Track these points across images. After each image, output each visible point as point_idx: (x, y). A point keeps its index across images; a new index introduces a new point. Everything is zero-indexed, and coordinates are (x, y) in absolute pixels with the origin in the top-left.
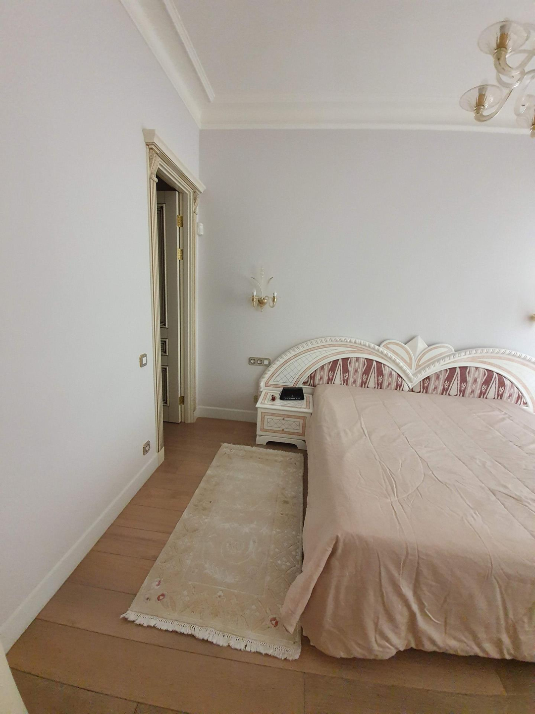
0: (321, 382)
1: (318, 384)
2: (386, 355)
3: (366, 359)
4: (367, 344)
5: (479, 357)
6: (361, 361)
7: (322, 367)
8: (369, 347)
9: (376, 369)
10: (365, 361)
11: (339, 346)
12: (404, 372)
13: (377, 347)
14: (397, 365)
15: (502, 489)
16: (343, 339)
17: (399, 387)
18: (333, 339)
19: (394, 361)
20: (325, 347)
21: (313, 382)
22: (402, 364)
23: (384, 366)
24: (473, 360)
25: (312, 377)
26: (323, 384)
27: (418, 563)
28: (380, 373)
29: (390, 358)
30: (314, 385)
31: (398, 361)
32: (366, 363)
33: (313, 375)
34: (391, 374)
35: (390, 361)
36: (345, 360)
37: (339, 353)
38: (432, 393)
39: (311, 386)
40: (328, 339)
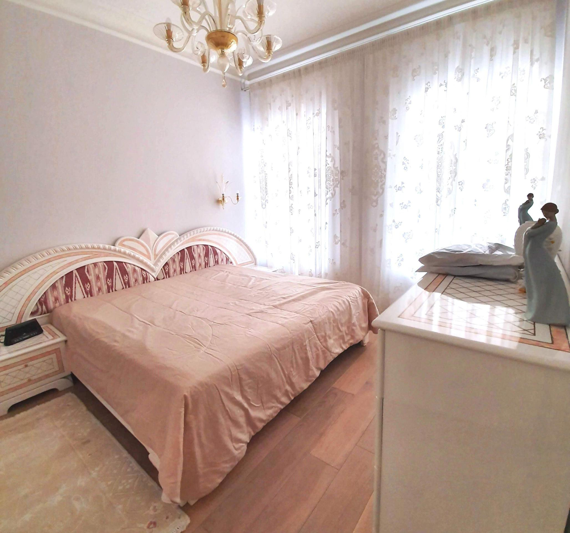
0: (57, 305)
1: (55, 308)
2: (125, 253)
3: (104, 262)
4: (101, 246)
5: (196, 237)
6: (101, 266)
7: (54, 287)
8: (105, 249)
9: (118, 269)
10: (105, 264)
11: (69, 255)
12: (146, 264)
13: (113, 247)
14: (138, 260)
15: (252, 311)
16: (71, 247)
17: (145, 279)
18: (58, 249)
19: (134, 257)
20: (49, 261)
21: (47, 307)
22: (142, 258)
23: (125, 264)
24: (193, 239)
25: (43, 301)
26: (61, 305)
27: (238, 374)
28: (124, 272)
29: (129, 255)
30: (49, 311)
31: (137, 256)
32: (106, 266)
33: (42, 299)
34: (135, 270)
35: (129, 258)
36: (81, 270)
37: (70, 264)
38: (173, 276)
39: (45, 313)
40: (51, 251)
